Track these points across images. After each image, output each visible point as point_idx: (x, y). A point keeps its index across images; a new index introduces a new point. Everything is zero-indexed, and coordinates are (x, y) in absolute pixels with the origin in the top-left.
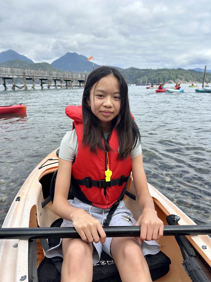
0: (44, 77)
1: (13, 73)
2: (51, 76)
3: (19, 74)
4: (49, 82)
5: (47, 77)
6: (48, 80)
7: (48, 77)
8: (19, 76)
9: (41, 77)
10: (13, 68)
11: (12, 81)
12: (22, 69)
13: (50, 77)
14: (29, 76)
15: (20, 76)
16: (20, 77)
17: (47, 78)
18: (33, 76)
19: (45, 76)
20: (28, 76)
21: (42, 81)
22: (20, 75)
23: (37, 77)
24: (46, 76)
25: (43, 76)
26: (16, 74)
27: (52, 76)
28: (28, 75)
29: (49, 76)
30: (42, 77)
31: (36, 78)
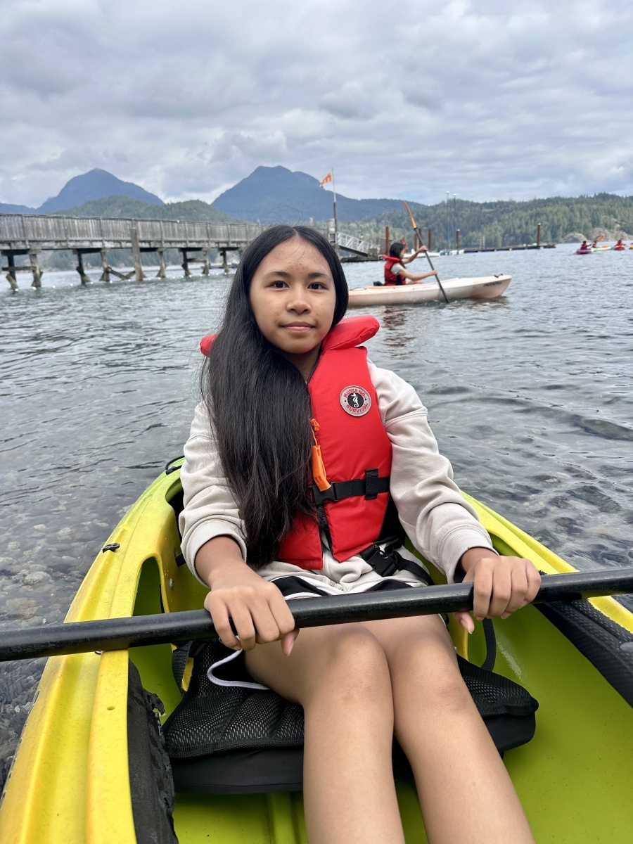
0: (191, 242)
1: (102, 236)
2: (212, 239)
3: (120, 236)
4: (205, 255)
5: (199, 242)
6: (204, 249)
7: (203, 241)
8: (119, 242)
9: (181, 242)
10: (104, 219)
11: (102, 257)
12: (128, 222)
13: (208, 242)
14: (149, 242)
15: (123, 241)
16: (124, 244)
17: (200, 246)
18: (160, 242)
19: (193, 239)
20: (145, 242)
21: (187, 254)
22: (122, 238)
23: (170, 242)
24: (198, 239)
25: (189, 239)
26: (112, 237)
27: (215, 237)
28: (144, 239)
29: (205, 239)
30: (185, 242)
31: (168, 245)
